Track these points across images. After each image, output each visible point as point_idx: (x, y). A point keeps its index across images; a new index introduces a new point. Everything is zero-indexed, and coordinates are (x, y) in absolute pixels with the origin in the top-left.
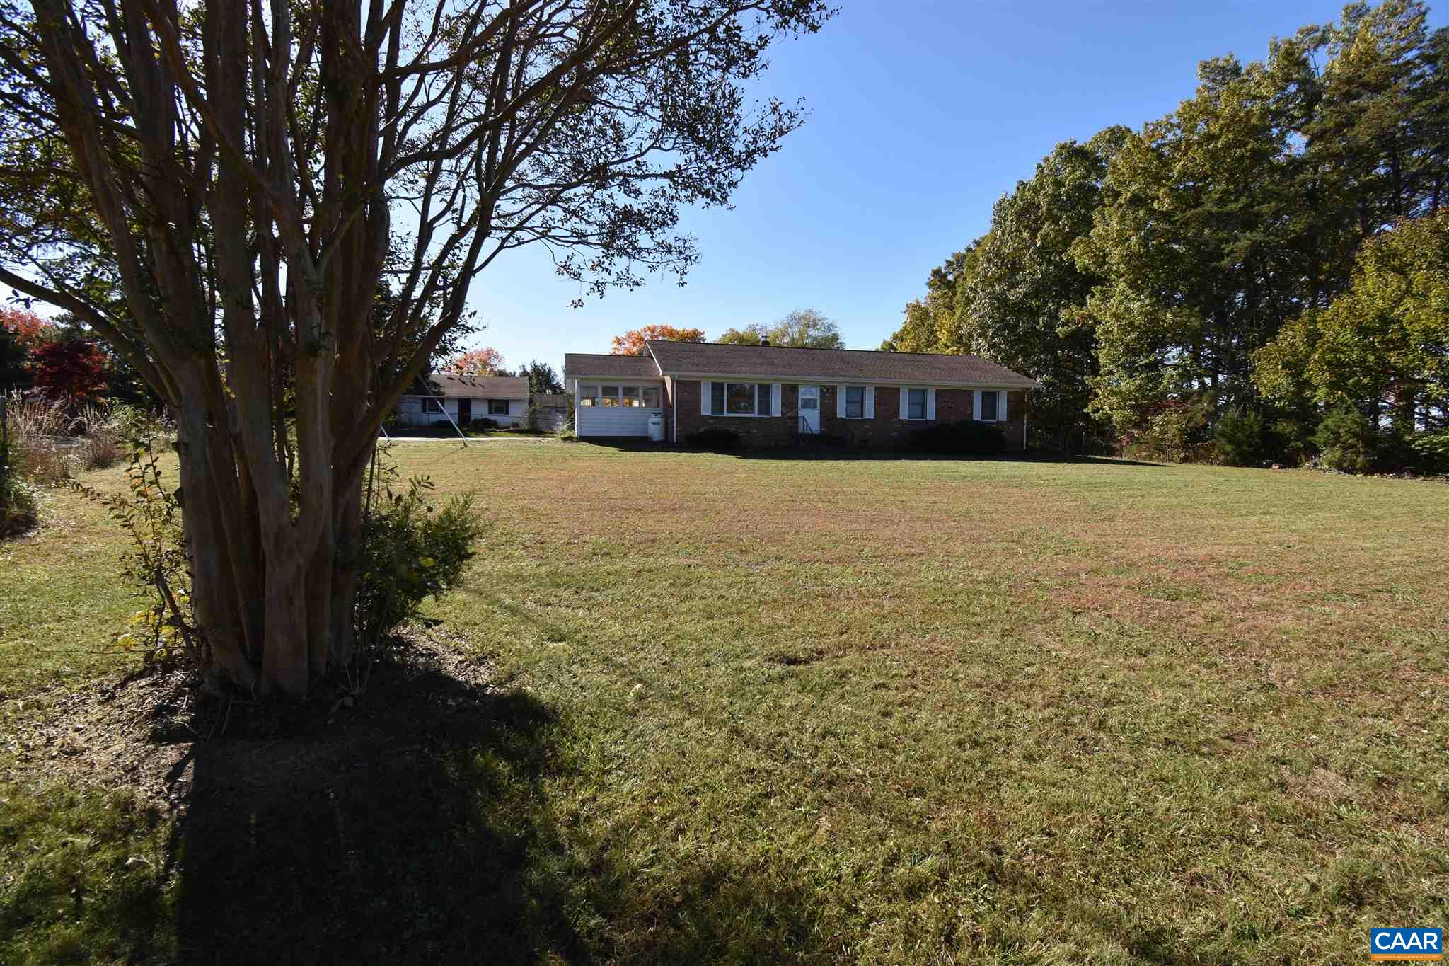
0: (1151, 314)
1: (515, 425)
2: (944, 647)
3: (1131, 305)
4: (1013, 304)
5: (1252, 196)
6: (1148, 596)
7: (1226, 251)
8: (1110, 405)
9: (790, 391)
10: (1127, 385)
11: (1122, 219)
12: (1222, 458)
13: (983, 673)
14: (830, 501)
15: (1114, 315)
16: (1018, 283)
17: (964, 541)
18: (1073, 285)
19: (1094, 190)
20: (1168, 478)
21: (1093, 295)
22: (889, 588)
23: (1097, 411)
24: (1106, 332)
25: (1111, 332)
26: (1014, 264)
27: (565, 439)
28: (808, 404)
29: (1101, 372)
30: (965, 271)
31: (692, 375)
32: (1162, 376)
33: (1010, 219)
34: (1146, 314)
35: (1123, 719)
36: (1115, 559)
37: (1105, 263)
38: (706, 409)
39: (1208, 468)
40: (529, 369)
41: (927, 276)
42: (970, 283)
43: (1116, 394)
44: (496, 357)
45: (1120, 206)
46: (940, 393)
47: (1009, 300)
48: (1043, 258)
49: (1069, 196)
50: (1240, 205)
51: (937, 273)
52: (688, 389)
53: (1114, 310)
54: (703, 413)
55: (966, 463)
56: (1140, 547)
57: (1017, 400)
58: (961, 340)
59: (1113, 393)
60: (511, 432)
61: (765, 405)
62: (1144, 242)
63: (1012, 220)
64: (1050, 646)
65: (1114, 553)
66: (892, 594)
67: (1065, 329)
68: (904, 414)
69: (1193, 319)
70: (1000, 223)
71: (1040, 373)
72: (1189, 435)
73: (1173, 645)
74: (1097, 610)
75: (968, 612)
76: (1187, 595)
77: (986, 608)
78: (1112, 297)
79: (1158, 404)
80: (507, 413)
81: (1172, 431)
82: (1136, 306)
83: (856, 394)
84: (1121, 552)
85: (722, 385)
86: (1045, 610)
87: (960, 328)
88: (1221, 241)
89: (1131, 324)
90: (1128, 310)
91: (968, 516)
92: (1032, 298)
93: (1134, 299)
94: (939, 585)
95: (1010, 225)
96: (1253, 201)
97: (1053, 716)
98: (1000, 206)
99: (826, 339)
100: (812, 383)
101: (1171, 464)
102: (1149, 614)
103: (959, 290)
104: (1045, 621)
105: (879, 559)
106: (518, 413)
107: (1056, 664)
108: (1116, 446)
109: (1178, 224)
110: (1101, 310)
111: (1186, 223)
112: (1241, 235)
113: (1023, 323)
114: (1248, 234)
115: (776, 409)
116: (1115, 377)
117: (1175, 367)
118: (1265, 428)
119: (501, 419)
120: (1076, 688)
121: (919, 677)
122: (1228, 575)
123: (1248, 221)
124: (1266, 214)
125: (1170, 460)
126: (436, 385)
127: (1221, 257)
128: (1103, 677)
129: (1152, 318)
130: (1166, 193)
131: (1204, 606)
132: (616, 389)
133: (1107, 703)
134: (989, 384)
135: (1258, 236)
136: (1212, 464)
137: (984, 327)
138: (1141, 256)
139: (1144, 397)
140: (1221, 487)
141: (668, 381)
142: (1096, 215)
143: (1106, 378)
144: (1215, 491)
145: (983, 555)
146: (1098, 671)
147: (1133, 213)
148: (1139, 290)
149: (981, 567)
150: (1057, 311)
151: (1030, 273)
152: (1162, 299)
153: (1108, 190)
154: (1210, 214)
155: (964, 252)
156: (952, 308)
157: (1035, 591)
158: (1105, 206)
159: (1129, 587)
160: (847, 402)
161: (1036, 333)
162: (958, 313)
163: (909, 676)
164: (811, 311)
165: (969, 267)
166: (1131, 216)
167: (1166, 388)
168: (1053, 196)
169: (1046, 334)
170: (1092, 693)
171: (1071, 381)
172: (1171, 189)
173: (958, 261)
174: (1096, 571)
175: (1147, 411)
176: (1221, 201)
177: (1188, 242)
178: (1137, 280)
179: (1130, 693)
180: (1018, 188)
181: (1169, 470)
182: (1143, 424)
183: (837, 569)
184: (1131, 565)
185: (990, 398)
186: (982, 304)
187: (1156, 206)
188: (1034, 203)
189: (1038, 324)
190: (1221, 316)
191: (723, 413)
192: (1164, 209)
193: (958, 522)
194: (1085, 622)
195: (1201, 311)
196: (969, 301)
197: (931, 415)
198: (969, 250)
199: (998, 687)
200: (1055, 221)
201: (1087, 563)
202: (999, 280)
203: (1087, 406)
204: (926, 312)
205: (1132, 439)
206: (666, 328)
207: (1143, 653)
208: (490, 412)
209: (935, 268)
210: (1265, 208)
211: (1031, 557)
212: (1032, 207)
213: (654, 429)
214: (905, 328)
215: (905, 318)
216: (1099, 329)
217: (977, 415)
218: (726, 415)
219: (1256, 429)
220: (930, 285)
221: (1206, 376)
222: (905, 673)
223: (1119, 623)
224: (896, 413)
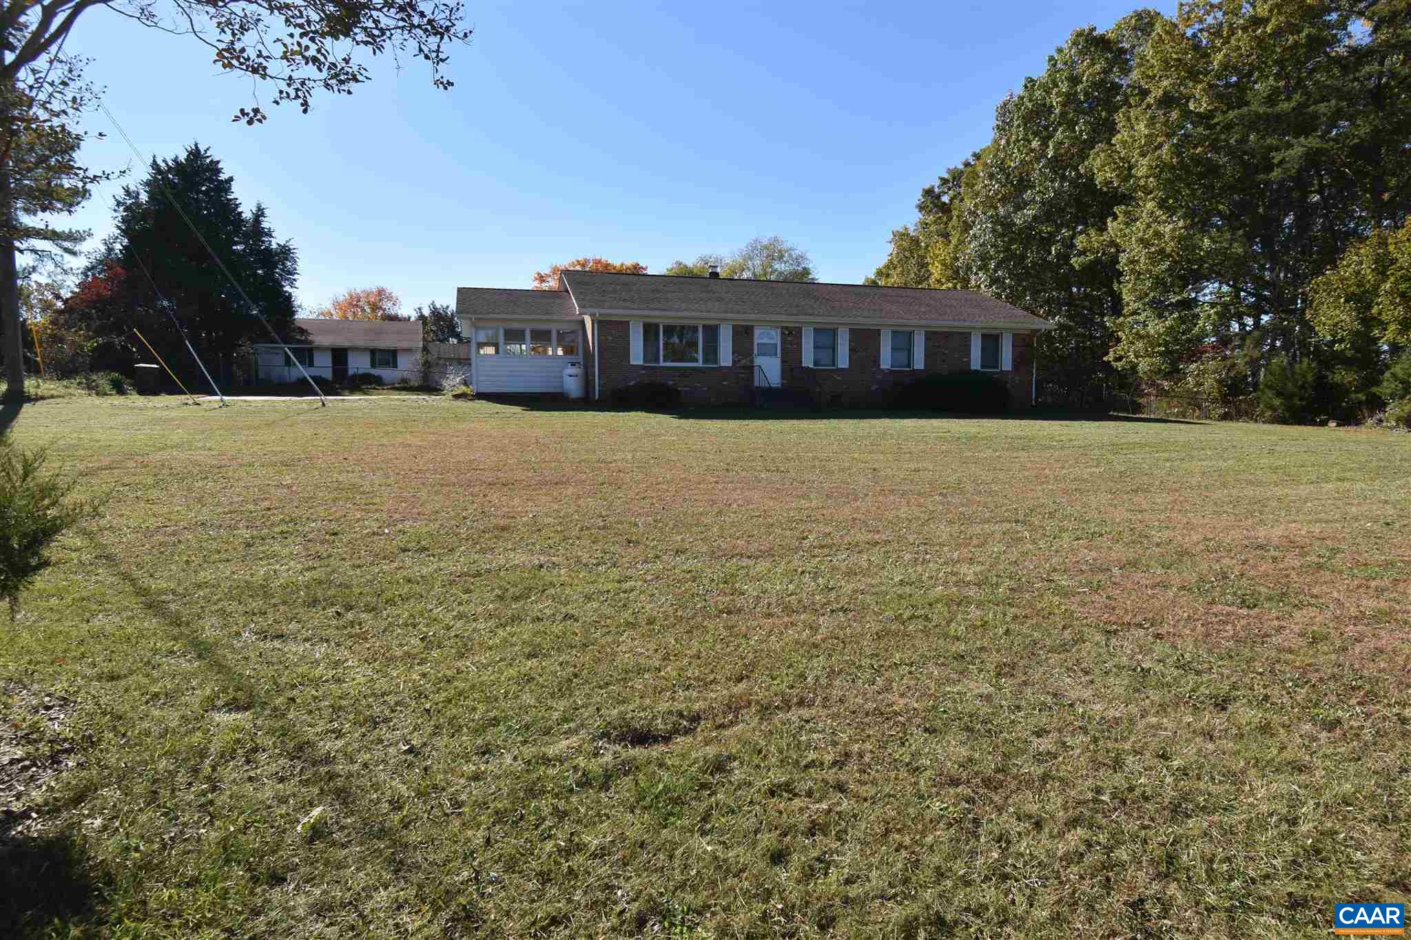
0: (1185, 238)
1: (404, 381)
2: (902, 702)
3: (1161, 229)
4: (1020, 229)
5: (1308, 94)
6: (1213, 602)
7: (1275, 161)
8: (1135, 352)
9: (743, 334)
10: (1155, 327)
11: (1152, 122)
12: (1268, 413)
13: (964, 752)
14: (778, 470)
15: (1141, 240)
16: (1026, 204)
17: (951, 522)
18: (1091, 206)
19: (1116, 88)
20: (1210, 437)
21: (1115, 218)
22: (833, 595)
23: (1119, 359)
24: (1132, 262)
25: (1138, 261)
26: (1021, 180)
27: (457, 397)
28: (767, 350)
29: (1125, 311)
30: (962, 190)
31: (617, 313)
32: (1197, 316)
33: (1016, 123)
34: (1181, 239)
35: (1208, 849)
36: (1158, 545)
37: (1130, 176)
38: (637, 356)
39: (1252, 426)
40: (426, 312)
41: (918, 197)
42: (969, 204)
43: (1141, 337)
44: (389, 298)
45: (1149, 106)
46: (930, 336)
47: (1015, 224)
48: (1056, 173)
49: (1086, 94)
50: (1294, 103)
51: (929, 192)
52: (613, 331)
53: (1140, 234)
54: (632, 362)
55: (962, 422)
56: (1189, 526)
57: (1024, 342)
58: (958, 275)
59: (1140, 337)
60: (397, 389)
61: (712, 351)
62: (1177, 150)
63: (1019, 126)
64: (1073, 695)
65: (1157, 536)
66: (835, 606)
67: (1081, 259)
68: (886, 362)
69: (1235, 245)
70: (1004, 130)
71: (1051, 314)
72: (1229, 387)
73: (1265, 687)
74: (1140, 626)
75: (946, 636)
76: (1270, 599)
77: (975, 627)
78: (1137, 219)
79: (1193, 351)
80: (395, 366)
81: (1209, 382)
82: (1167, 229)
83: (826, 337)
84: (1166, 534)
85: (657, 326)
86: (1064, 628)
87: (957, 259)
88: (1271, 148)
89: (1162, 251)
90: (1158, 235)
91: (959, 488)
92: (1043, 223)
93: (1165, 222)
94: (908, 590)
95: (1018, 132)
96: (1308, 100)
97: (1082, 848)
98: (1004, 110)
99: (795, 273)
100: (772, 324)
101: (1207, 422)
102: (1218, 631)
103: (955, 213)
104: (1064, 648)
105: (826, 551)
106: (407, 366)
107: (1084, 729)
108: (1143, 401)
109: (1218, 128)
110: (1125, 236)
111: (1228, 127)
112: (1295, 141)
113: (1032, 252)
114: (1302, 139)
115: (726, 358)
116: (1141, 318)
117: (1213, 305)
118: (1320, 378)
119: (385, 373)
120: (1119, 780)
121: (852, 766)
122: (1320, 567)
123: (1302, 124)
124: (1325, 115)
125: (1207, 418)
126: (302, 331)
127: (1269, 168)
128: (1164, 757)
129: (1187, 244)
130: (1204, 90)
131: (1297, 615)
132: (523, 332)
133: (1177, 811)
134: (993, 325)
135: (1313, 142)
136: (1256, 421)
137: (985, 258)
138: (1173, 167)
139: (1176, 340)
140: (1278, 448)
141: (588, 321)
142: (1119, 117)
143: (1129, 319)
144: (1271, 452)
145: (975, 542)
146: (1154, 744)
147: (1164, 114)
148: (1171, 211)
149: (971, 561)
150: (1073, 237)
151: (1040, 192)
152: (1199, 221)
153: (1134, 88)
154: (1256, 113)
155: (961, 167)
156: (946, 236)
157: (1048, 596)
158: (1130, 106)
159: (1183, 588)
160: (816, 347)
161: (1046, 265)
162: (954, 241)
163: (835, 763)
164: (776, 240)
165: (967, 184)
166: (1162, 119)
167: (1203, 330)
168: (1068, 95)
169: (1059, 266)
170: (1149, 793)
171: (1087, 322)
172: (1211, 86)
173: (954, 178)
174: (1134, 564)
175: (1180, 359)
176: (1271, 100)
177: (1231, 152)
178: (1168, 197)
179: (1212, 788)
180: (1026, 87)
181: (1209, 429)
182: (1174, 373)
183: (762, 566)
184: (1183, 553)
185: (991, 341)
186: (982, 230)
187: (1192, 106)
188: (1044, 105)
189: (1050, 253)
190: (1267, 243)
191: (657, 360)
192: (1202, 110)
193: (945, 496)
194: (1126, 646)
195: (1246, 235)
196: (967, 227)
197: (919, 363)
198: (967, 164)
199: (987, 782)
200: (1071, 125)
201: (1120, 553)
202: (1004, 200)
203: (1107, 353)
204: (916, 241)
205: (1162, 393)
206: (600, 262)
207: (1222, 705)
208: (373, 365)
209: (927, 187)
210: (1322, 108)
211: (1041, 544)
212: (1043, 109)
213: (572, 385)
214: (891, 261)
215: (891, 248)
216: (1123, 258)
217: (976, 364)
218: (662, 364)
219: (1310, 378)
220: (921, 208)
221: (1249, 316)
222: (828, 758)
223: (1175, 648)
224: (876, 361)
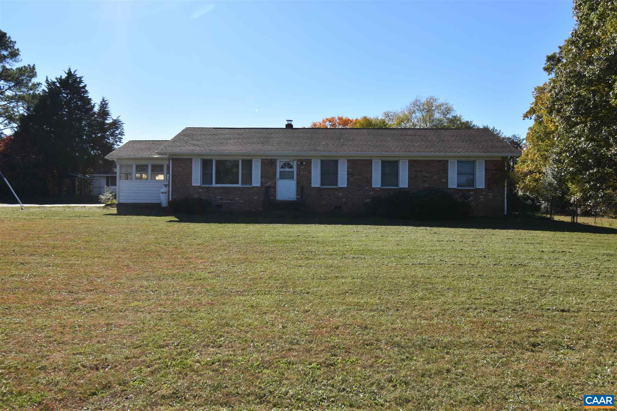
9: (269, 165)
27: (107, 205)
28: (286, 176)
31: (184, 154)
38: (196, 180)
46: (413, 164)
52: (182, 165)
54: (193, 184)
68: (377, 181)
85: (211, 161)
100: (289, 158)
115: (256, 181)
191: (211, 183)
197: (404, 182)
213: (163, 197)
217: (452, 182)
218: (214, 185)
224: (369, 181)
